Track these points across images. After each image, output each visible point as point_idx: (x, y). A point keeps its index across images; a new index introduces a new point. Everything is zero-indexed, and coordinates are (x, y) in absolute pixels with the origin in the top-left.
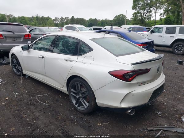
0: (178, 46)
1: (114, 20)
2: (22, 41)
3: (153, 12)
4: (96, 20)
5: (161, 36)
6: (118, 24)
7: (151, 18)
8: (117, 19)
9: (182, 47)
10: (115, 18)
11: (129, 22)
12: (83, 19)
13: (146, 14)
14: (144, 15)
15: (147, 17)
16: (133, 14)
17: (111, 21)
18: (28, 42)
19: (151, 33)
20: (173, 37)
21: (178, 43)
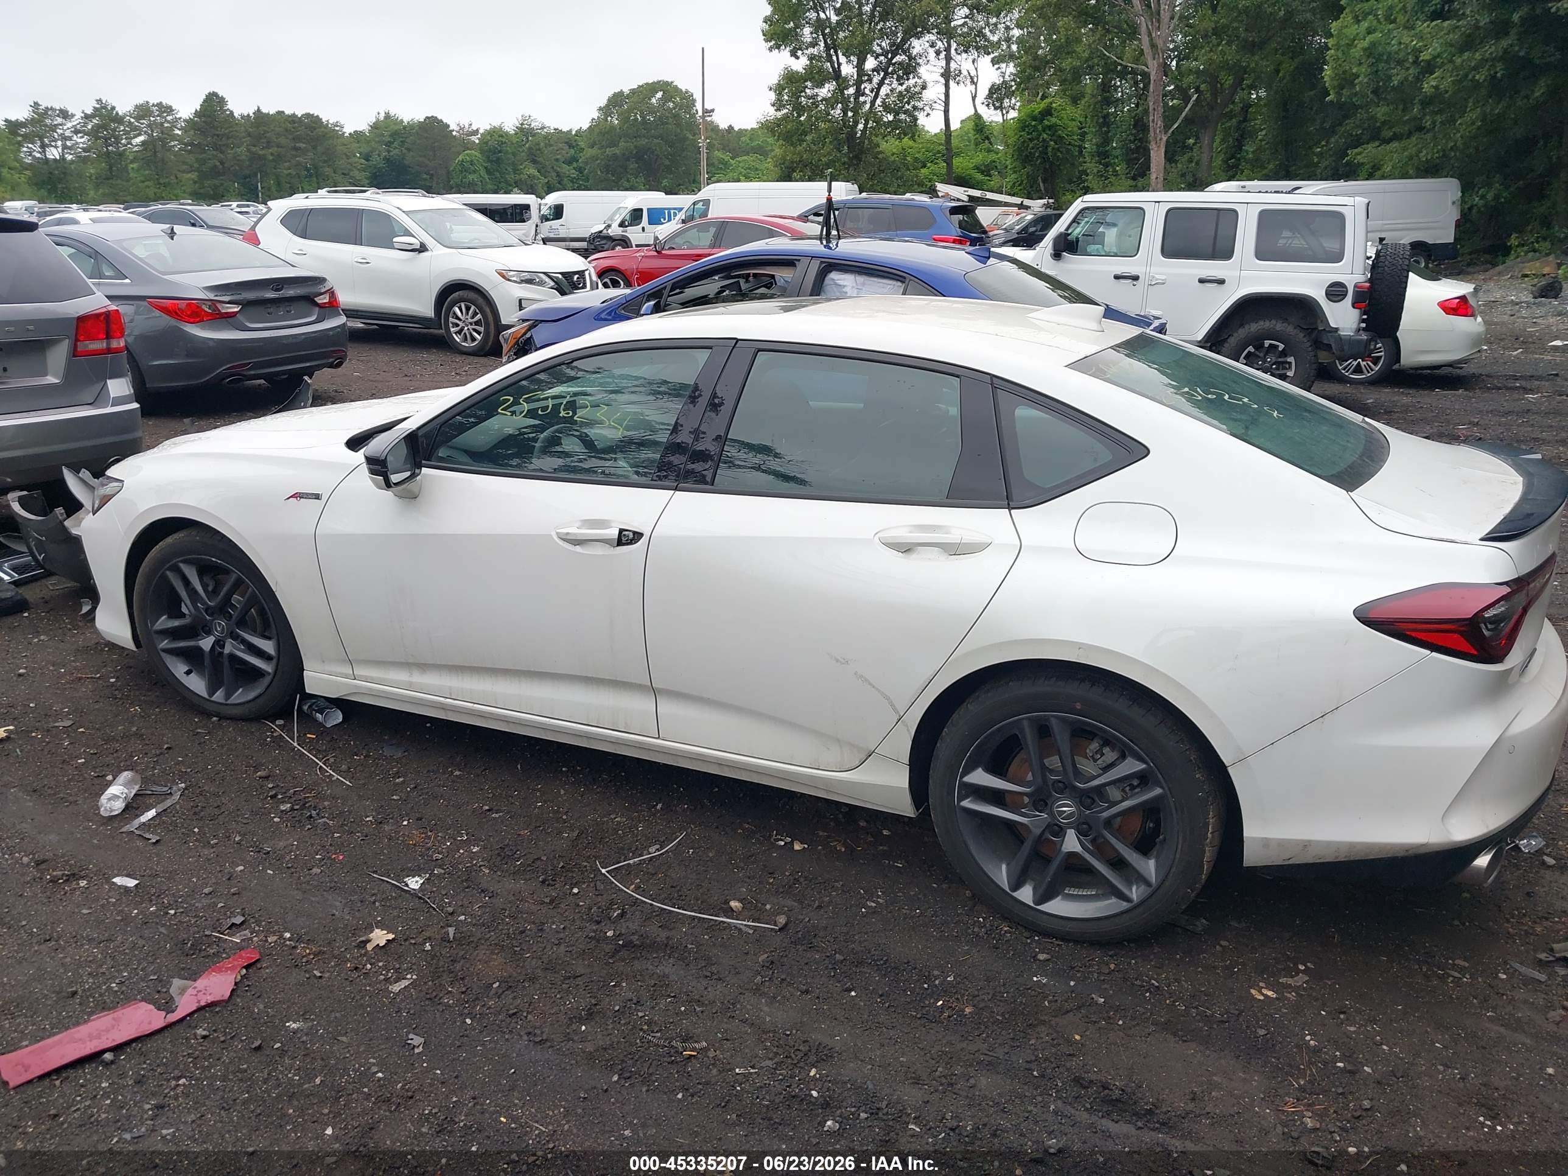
0: (1259, 347)
1: (599, 132)
2: (51, 380)
3: (930, 71)
4: (433, 127)
5: (1136, 278)
6: (633, 165)
7: (922, 120)
8: (624, 118)
9: (1284, 354)
10: (606, 110)
11: (725, 148)
12: (312, 123)
13: (881, 84)
14: (859, 93)
15: (887, 108)
16: (779, 89)
17: (569, 140)
18: (110, 383)
19: (1057, 255)
20: (1221, 282)
21: (1254, 327)
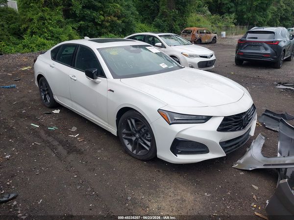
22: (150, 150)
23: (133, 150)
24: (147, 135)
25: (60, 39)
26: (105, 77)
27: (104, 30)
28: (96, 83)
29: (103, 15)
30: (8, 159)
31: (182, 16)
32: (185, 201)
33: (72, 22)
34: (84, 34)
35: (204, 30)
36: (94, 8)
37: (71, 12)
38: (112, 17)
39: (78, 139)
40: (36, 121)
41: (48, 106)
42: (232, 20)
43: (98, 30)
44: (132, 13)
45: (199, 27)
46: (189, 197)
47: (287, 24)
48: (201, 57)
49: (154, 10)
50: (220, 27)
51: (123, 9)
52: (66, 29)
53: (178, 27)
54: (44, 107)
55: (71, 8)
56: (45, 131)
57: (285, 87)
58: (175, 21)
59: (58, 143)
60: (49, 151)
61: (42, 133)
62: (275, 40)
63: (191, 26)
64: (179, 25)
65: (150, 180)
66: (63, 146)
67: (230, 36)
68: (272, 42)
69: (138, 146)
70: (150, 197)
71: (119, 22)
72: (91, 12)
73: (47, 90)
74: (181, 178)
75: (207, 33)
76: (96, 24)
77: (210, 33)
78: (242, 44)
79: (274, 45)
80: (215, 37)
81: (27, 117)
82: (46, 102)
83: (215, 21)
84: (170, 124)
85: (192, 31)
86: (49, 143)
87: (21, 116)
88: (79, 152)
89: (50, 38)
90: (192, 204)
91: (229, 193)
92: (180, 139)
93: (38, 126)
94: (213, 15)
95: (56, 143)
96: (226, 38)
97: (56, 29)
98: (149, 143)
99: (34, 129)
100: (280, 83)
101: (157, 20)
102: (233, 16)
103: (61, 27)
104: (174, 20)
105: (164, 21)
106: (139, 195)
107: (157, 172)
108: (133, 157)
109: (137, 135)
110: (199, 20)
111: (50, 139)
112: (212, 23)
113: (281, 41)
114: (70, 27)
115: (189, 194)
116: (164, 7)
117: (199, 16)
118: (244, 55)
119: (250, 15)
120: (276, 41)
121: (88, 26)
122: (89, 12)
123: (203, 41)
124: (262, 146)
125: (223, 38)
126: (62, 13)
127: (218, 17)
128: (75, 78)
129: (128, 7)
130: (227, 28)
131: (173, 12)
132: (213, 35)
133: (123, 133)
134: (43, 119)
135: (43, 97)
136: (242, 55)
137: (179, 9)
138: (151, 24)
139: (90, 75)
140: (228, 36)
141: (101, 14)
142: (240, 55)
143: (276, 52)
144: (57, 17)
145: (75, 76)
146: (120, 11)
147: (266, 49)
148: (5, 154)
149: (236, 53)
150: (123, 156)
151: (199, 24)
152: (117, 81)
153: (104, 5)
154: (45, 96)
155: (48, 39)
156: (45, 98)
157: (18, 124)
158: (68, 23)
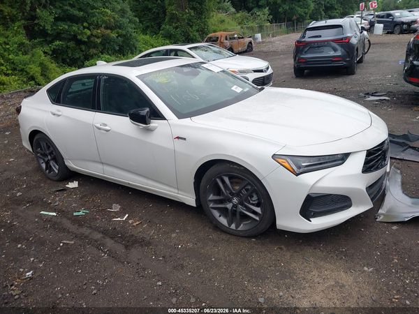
22: (261, 219)
23: (230, 225)
24: (252, 197)
25: (26, 72)
26: (163, 118)
27: (93, 51)
28: (149, 130)
29: (88, 28)
30: (31, 278)
31: (201, 18)
32: (343, 286)
33: (41, 44)
34: (63, 59)
35: (234, 34)
36: (73, 19)
37: (36, 28)
38: (103, 29)
39: (130, 222)
40: (48, 207)
41: (56, 178)
42: (266, 17)
43: (83, 51)
44: (130, 22)
45: (224, 31)
46: (346, 278)
47: (333, 14)
48: (255, 71)
49: (158, 13)
50: (251, 29)
51: (116, 16)
52: (33, 55)
53: (197, 34)
54: (49, 181)
55: (36, 22)
56: (69, 219)
57: (378, 98)
58: (191, 26)
59: (102, 235)
60: (95, 251)
61: (67, 224)
62: (345, 36)
63: (215, 31)
64: (198, 31)
65: (276, 266)
66: (112, 238)
67: (267, 40)
68: (342, 39)
69: (238, 216)
70: (291, 290)
71: (114, 35)
72: (69, 26)
73: (51, 153)
74: (318, 252)
75: (239, 38)
76: (79, 42)
77: (243, 38)
78: (300, 47)
79: (344, 43)
80: (250, 43)
81: (28, 202)
82: (50, 172)
83: (243, 20)
84: (297, 175)
85: (218, 38)
86: (86, 237)
87: (17, 202)
88: (144, 243)
89: (10, 72)
90: (357, 289)
91: (396, 261)
92: (314, 196)
93: (55, 214)
94: (238, 12)
95: (98, 236)
96: (263, 42)
97: (19, 58)
98: (258, 210)
99: (50, 219)
100: (368, 94)
101: (166, 27)
102: (266, 10)
103: (25, 53)
104: (188, 24)
105: (176, 28)
106: (273, 292)
107: (279, 250)
108: (231, 234)
109: (235, 200)
110: (222, 21)
111: (85, 231)
112: (239, 24)
113: (351, 37)
114: (39, 51)
115: (342, 274)
116: (173, 7)
117: (222, 16)
118: (306, 61)
119: (286, 7)
120: (347, 38)
121: (68, 47)
122: (66, 27)
123: (235, 50)
124: (400, 183)
125: (260, 43)
126: (24, 32)
127: (246, 14)
128: (107, 128)
129: (123, 12)
130: (261, 29)
131: (186, 13)
132: (247, 40)
133: (210, 201)
134: (58, 201)
135: (44, 166)
136: (304, 62)
137: (193, 8)
138: (156, 34)
139: (138, 119)
140: (264, 40)
141: (84, 28)
142: (300, 62)
143: (347, 52)
144: (16, 39)
145: (106, 125)
146: (112, 20)
147: (335, 50)
148: (22, 270)
149: (295, 60)
150: (215, 236)
151: (223, 28)
152: (186, 121)
153: (87, 13)
154: (47, 163)
155: (7, 75)
156: (49, 167)
157: (18, 217)
158: (34, 46)
